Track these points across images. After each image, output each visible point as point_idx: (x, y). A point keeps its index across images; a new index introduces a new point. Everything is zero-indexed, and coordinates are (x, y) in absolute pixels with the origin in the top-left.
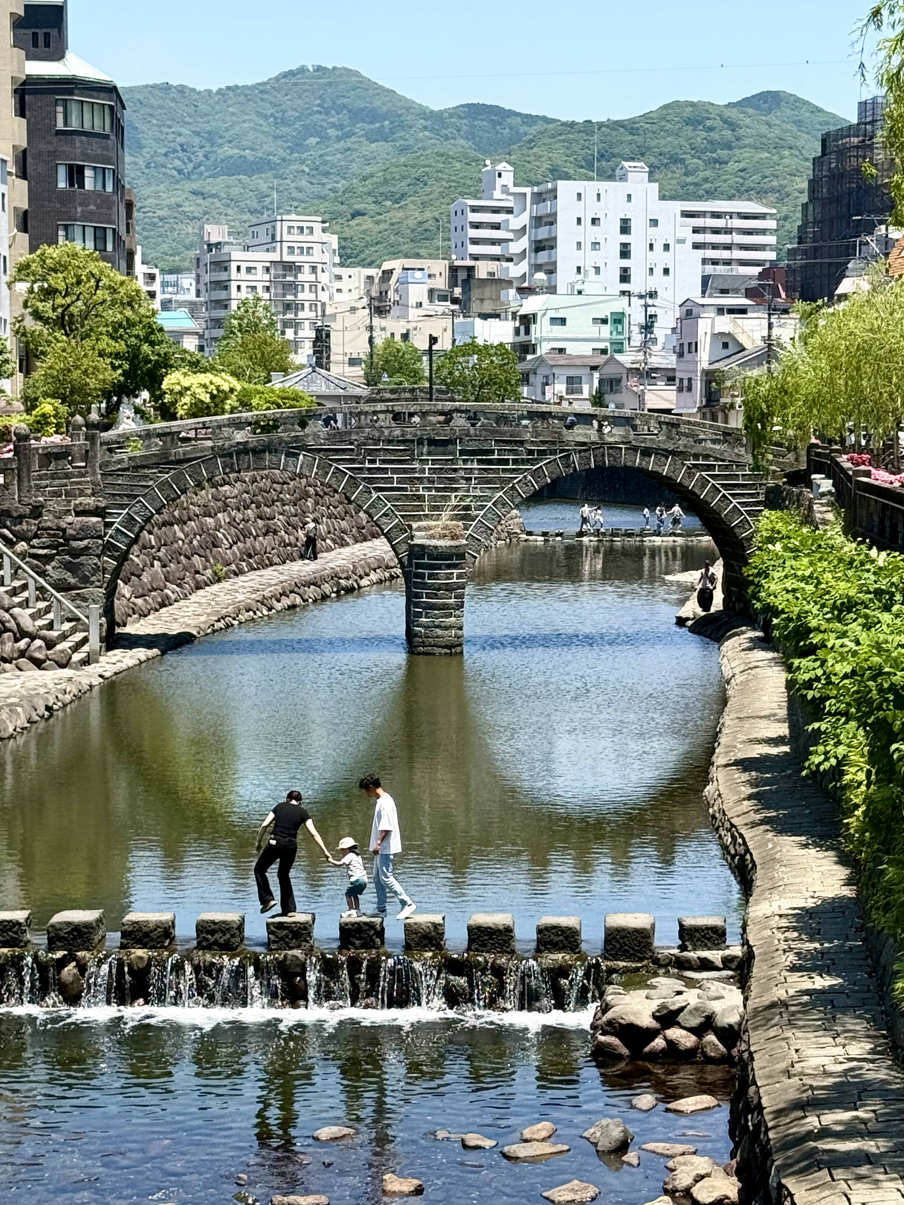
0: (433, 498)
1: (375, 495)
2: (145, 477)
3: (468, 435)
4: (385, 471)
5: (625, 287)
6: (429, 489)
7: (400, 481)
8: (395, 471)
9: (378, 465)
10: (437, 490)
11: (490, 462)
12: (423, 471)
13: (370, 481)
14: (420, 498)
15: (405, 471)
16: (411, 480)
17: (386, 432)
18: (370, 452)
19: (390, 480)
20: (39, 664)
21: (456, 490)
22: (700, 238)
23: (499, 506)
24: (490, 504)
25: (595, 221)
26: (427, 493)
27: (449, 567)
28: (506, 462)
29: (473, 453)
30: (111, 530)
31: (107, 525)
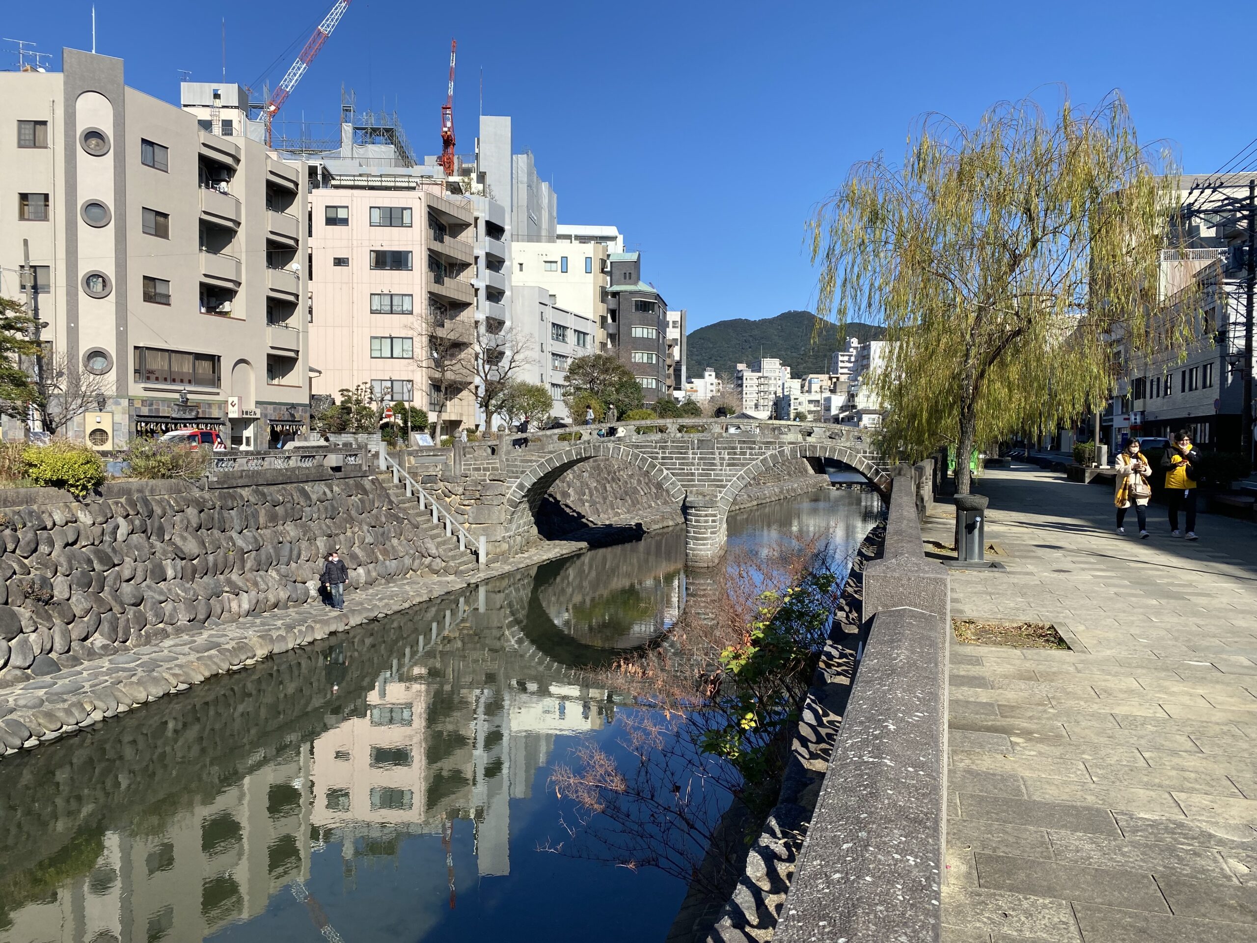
0: (700, 475)
1: (665, 472)
2: (531, 461)
3: (722, 437)
6: (698, 469)
7: (680, 464)
8: (677, 458)
9: (667, 455)
10: (703, 470)
11: (735, 454)
12: (694, 458)
13: (663, 464)
14: (693, 474)
15: (684, 458)
16: (687, 464)
17: (672, 435)
18: (662, 447)
19: (675, 464)
20: (437, 572)
21: (714, 470)
24: (735, 479)
27: (706, 516)
28: (744, 454)
29: (725, 448)
30: (511, 491)
31: (509, 488)
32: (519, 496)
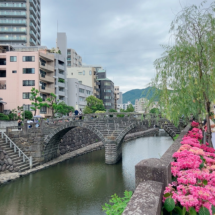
0: (110, 132)
3: (117, 119)
4: (100, 126)
9: (98, 125)
10: (111, 130)
13: (97, 128)
17: (100, 119)
18: (97, 123)
19: (101, 128)
23: (123, 133)
24: (121, 133)
26: (108, 131)
27: (112, 146)
30: (45, 139)
31: (44, 138)
32: (48, 141)
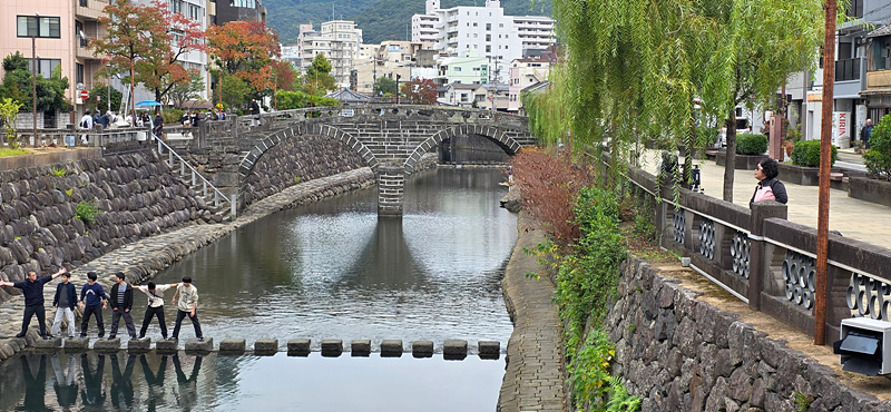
1: (363, 146)
4: (368, 135)
5: (488, 54)
6: (388, 144)
7: (374, 140)
8: (372, 135)
9: (364, 132)
10: (391, 144)
11: (415, 132)
12: (384, 135)
13: (361, 140)
14: (383, 147)
15: (376, 135)
16: (379, 140)
17: (368, 117)
19: (370, 139)
20: (207, 221)
21: (399, 144)
22: (522, 32)
24: (415, 151)
25: (475, 25)
26: (386, 146)
28: (422, 132)
29: (408, 127)
30: (243, 161)
31: (241, 158)
